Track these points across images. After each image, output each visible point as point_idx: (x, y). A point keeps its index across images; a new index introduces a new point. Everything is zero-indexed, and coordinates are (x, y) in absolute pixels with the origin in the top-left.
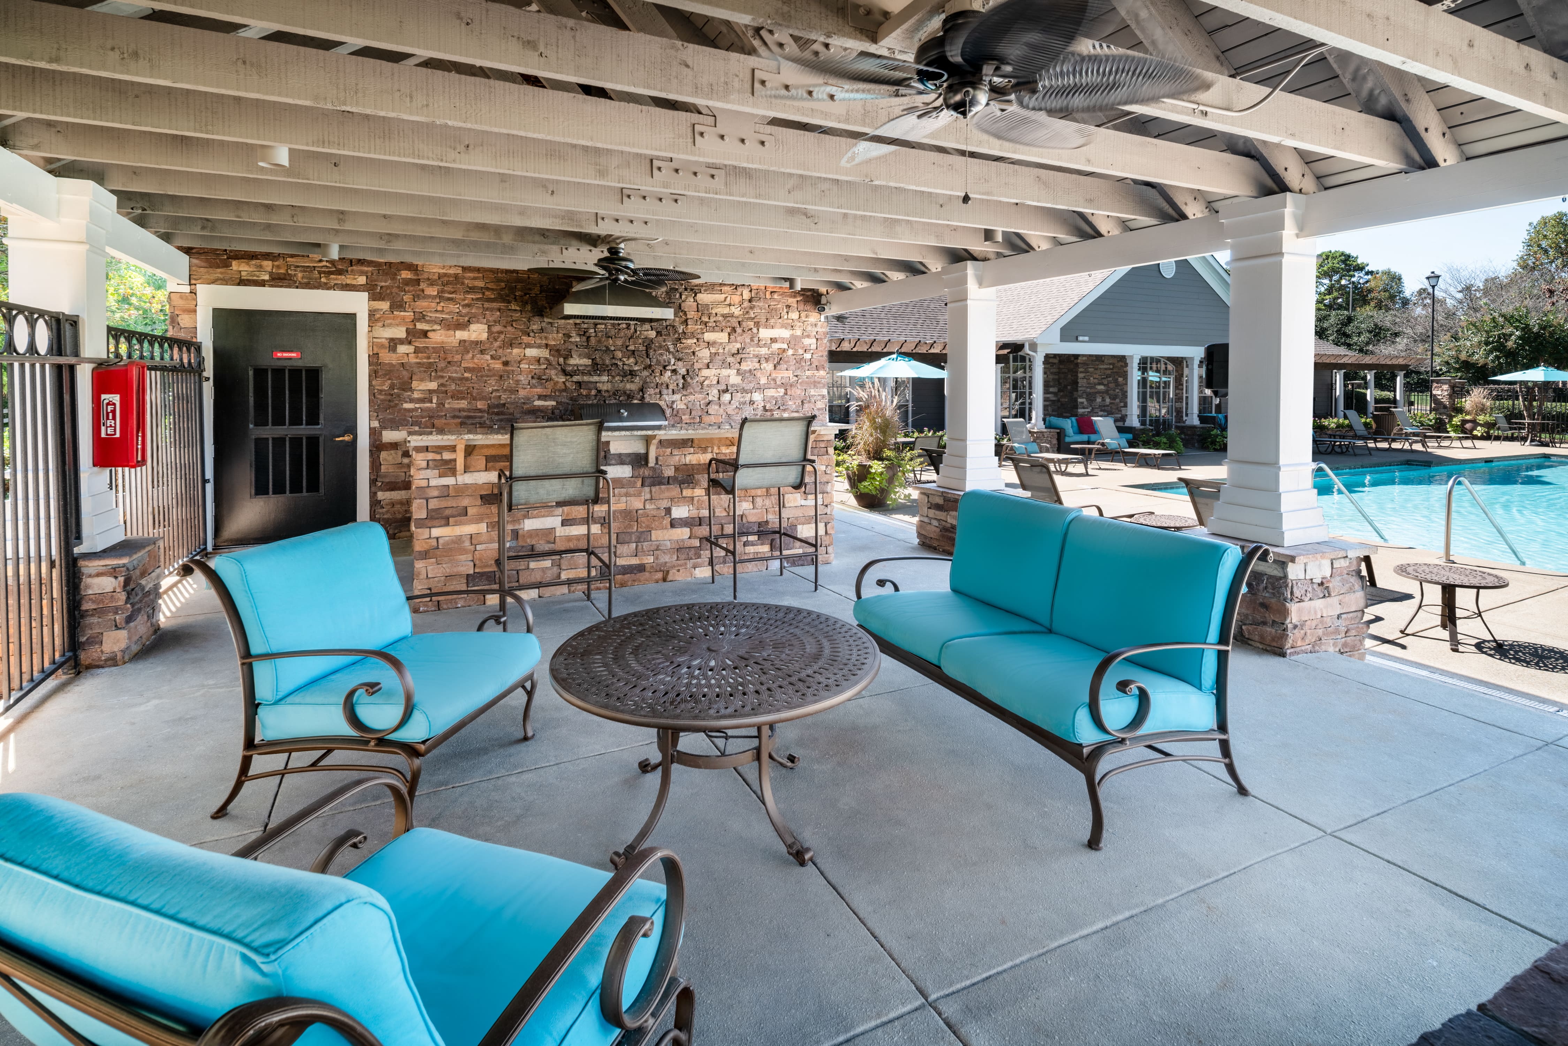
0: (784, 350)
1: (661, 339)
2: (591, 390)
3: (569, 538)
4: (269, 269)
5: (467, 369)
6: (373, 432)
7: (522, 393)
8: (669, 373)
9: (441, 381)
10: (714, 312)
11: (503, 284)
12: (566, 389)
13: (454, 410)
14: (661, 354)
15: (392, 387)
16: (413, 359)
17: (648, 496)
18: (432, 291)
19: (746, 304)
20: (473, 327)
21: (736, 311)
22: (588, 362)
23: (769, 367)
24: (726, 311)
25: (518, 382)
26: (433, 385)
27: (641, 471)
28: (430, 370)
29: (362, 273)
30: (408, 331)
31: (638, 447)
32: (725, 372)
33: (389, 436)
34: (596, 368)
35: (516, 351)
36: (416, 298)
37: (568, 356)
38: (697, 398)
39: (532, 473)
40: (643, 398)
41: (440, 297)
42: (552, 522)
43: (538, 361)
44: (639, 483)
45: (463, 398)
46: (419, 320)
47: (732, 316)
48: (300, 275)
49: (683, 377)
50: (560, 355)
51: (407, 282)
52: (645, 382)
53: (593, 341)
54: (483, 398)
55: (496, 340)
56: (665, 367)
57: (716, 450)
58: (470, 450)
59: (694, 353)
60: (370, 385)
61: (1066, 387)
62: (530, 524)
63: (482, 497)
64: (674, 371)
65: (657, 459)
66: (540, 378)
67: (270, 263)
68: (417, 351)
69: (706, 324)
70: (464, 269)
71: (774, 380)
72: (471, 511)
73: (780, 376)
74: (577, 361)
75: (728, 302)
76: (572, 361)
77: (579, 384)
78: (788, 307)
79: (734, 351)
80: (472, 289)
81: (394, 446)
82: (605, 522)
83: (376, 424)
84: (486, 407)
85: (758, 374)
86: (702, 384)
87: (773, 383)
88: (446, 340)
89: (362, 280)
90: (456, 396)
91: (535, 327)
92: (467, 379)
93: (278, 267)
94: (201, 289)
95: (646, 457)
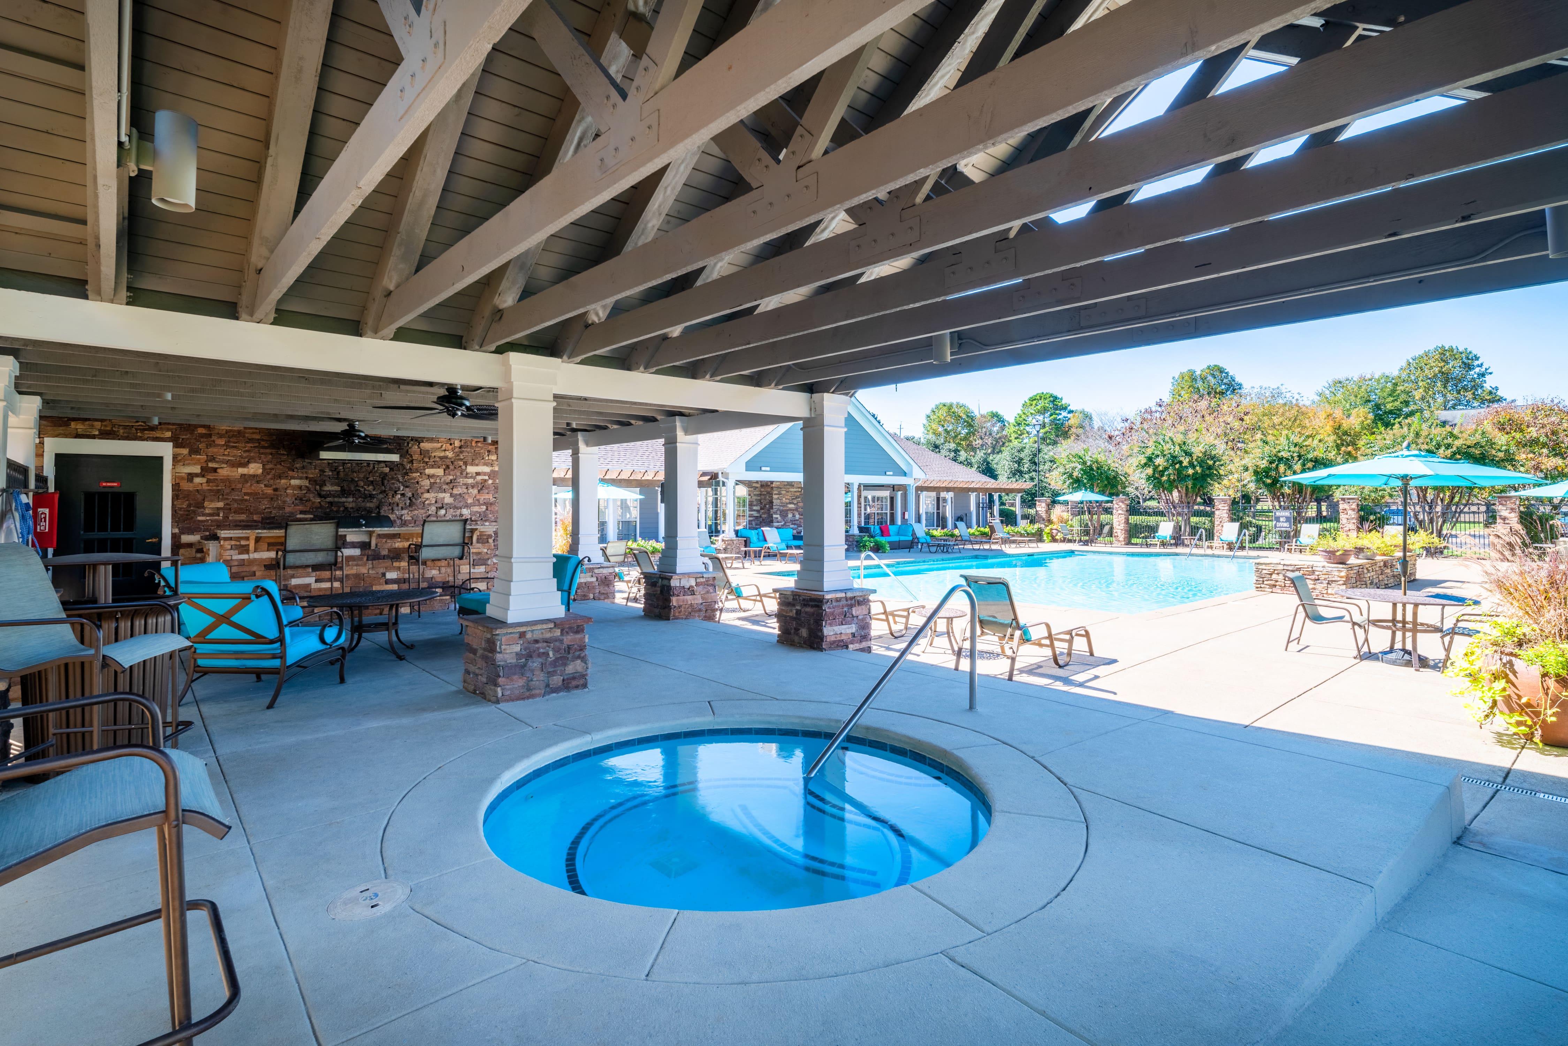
0: (486, 481)
1: (392, 473)
2: (339, 507)
3: (320, 589)
4: (99, 427)
5: (246, 494)
6: (174, 536)
7: (288, 509)
8: (399, 496)
9: (227, 502)
10: (433, 455)
11: (274, 437)
12: (321, 507)
13: (236, 521)
14: (393, 484)
15: (189, 505)
16: (205, 487)
17: (371, 566)
18: (222, 442)
19: (457, 450)
20: (252, 465)
21: (450, 454)
22: (339, 489)
23: (474, 491)
24: (442, 454)
25: (284, 502)
26: (221, 504)
27: (367, 552)
28: (217, 494)
29: (168, 430)
30: (202, 468)
31: (364, 538)
32: (441, 495)
33: (186, 538)
34: (344, 492)
35: (283, 481)
36: (208, 446)
37: (323, 484)
38: (420, 513)
39: (297, 548)
40: (379, 512)
41: (227, 446)
42: (310, 580)
43: (300, 488)
44: (365, 558)
45: (243, 513)
46: (210, 461)
47: (446, 457)
48: (121, 431)
49: (410, 499)
50: (317, 484)
51: (202, 436)
52: (381, 502)
53: (342, 474)
54: (257, 513)
55: (268, 474)
56: (396, 492)
57: (415, 540)
58: (258, 540)
59: (418, 483)
60: (173, 504)
61: (765, 506)
62: (294, 582)
63: (265, 566)
64: (403, 495)
65: (376, 545)
66: (301, 499)
67: (99, 423)
68: (208, 481)
69: (427, 463)
70: (245, 428)
71: (478, 500)
72: (257, 573)
73: (482, 498)
74: (328, 488)
75: (443, 448)
76: (326, 488)
77: (331, 503)
78: (489, 451)
79: (448, 481)
80: (251, 440)
81: (190, 545)
82: (341, 580)
83: (176, 531)
84: (260, 519)
85: (466, 497)
86: (424, 503)
87: (477, 503)
88: (230, 474)
89: (168, 434)
90: (238, 511)
91: (298, 465)
92: (246, 500)
93: (106, 426)
94: (47, 441)
95: (369, 543)
